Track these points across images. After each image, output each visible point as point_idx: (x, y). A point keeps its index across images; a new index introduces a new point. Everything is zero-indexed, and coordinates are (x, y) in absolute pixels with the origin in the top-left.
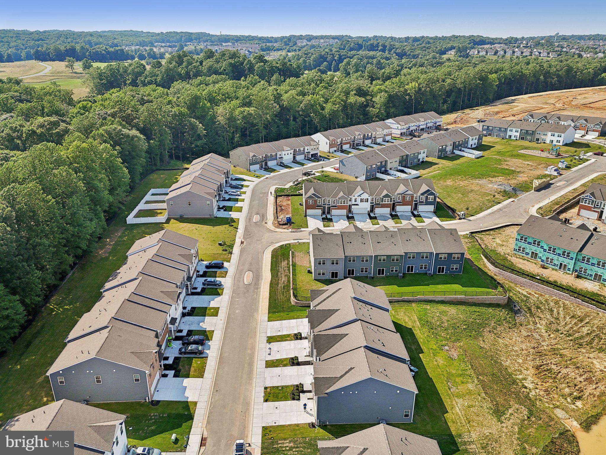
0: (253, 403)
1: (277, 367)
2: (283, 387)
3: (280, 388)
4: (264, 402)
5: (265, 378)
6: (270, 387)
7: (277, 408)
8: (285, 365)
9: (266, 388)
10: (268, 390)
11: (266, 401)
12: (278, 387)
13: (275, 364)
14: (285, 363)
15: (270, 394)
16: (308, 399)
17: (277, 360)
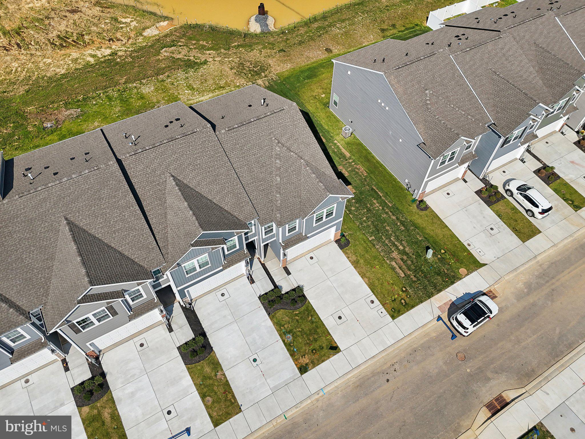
0: (356, 372)
1: (227, 385)
2: (282, 335)
3: (289, 338)
4: (340, 351)
5: (275, 391)
6: (295, 360)
7: (340, 318)
8: (216, 365)
9: (303, 369)
10: (305, 360)
11: (334, 349)
12: (288, 346)
13: (220, 390)
14: (208, 370)
15: (314, 351)
16: (289, 273)
17: (203, 397)
